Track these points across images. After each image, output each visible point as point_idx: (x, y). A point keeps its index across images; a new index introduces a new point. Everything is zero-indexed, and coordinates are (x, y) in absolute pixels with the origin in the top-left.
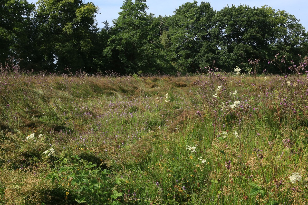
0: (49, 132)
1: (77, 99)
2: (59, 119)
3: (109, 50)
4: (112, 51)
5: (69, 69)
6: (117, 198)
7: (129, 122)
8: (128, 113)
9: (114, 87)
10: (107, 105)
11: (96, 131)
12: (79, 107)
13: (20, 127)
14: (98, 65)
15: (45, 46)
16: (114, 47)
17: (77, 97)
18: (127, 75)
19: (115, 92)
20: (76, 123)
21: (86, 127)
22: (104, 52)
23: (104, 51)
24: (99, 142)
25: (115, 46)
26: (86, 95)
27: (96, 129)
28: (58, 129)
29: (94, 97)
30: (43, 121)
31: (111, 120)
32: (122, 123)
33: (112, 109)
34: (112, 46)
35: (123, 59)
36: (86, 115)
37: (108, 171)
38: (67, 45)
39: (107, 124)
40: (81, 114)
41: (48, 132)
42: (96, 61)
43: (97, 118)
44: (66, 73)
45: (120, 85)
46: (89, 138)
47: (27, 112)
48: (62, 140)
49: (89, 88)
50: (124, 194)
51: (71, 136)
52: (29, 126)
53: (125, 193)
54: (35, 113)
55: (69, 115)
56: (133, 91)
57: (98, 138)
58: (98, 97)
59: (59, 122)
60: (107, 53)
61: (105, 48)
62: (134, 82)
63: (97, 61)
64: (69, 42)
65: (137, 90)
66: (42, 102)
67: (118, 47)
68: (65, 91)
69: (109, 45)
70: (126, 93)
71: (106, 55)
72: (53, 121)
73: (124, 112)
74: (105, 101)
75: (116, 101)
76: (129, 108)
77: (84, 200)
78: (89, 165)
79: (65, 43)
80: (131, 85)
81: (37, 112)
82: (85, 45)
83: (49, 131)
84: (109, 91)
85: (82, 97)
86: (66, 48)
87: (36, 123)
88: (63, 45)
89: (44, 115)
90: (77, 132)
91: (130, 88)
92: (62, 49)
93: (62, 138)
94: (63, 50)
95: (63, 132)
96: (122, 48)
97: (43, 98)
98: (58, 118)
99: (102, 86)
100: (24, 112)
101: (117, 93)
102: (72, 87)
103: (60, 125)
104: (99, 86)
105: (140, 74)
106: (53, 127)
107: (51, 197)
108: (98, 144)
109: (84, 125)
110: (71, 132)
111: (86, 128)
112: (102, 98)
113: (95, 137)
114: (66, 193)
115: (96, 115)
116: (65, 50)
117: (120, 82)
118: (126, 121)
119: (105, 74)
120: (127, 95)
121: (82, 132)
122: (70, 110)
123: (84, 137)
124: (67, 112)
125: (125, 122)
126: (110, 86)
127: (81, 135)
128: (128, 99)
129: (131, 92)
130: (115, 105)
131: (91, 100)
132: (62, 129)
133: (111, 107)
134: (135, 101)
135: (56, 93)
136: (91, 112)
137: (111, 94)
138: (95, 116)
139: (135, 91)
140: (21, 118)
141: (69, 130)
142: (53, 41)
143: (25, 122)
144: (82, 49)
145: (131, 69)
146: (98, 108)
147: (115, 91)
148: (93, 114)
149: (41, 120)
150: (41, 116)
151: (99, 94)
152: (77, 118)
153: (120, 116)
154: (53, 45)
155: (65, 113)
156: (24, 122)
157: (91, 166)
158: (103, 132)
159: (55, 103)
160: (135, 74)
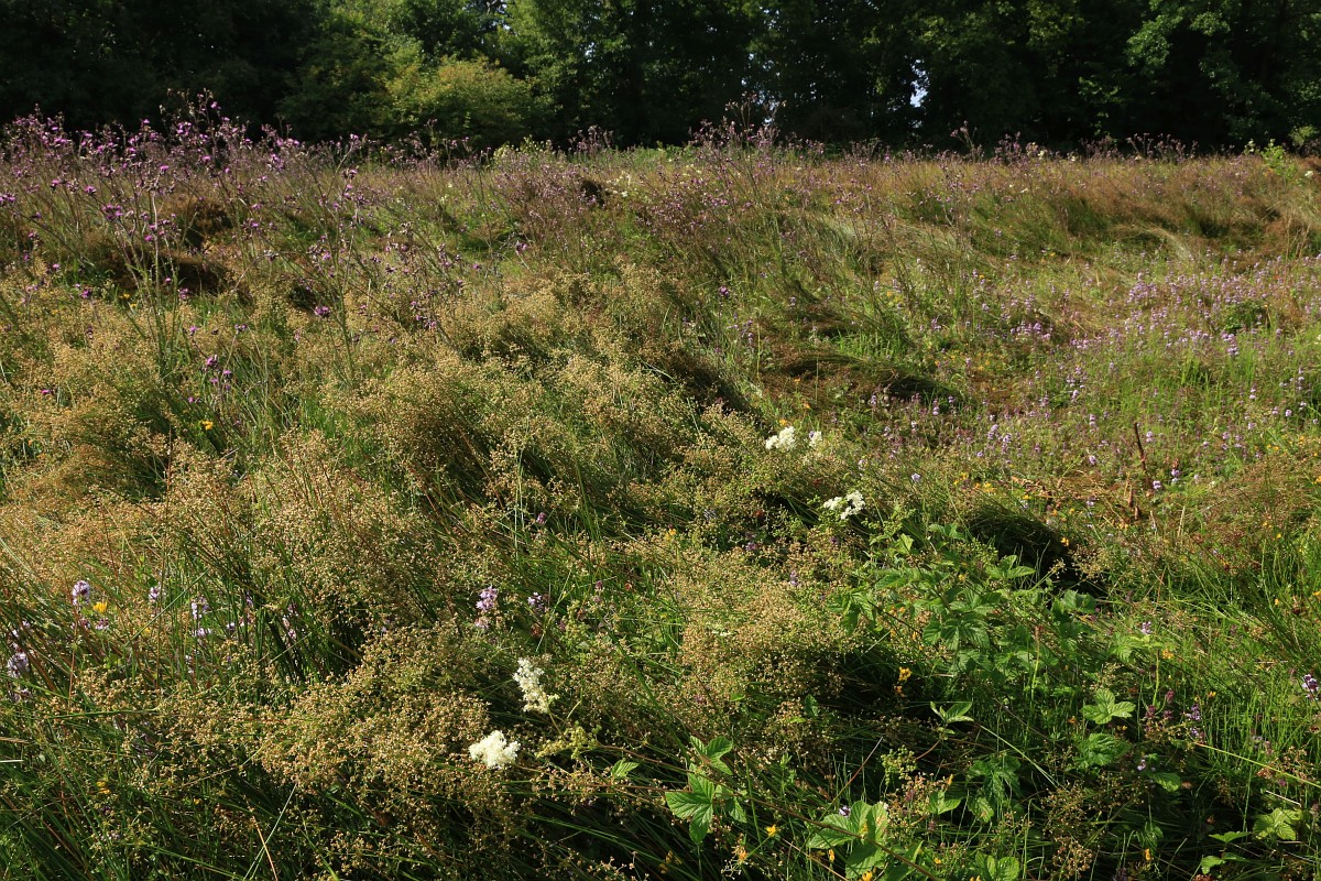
0: (866, 401)
1: (993, 261)
2: (913, 346)
3: (1155, 37)
4: (1169, 39)
5: (970, 132)
6: (1108, 719)
7: (1218, 373)
8: (1216, 333)
9: (1163, 210)
10: (1121, 292)
11: (1063, 405)
12: (999, 297)
13: (763, 373)
14: (1102, 108)
15: (880, 33)
16: (1181, 22)
17: (994, 252)
18: (1232, 150)
19: (1163, 233)
20: (981, 368)
21: (1022, 386)
22: (1131, 46)
23: (1131, 41)
24: (1069, 456)
25: (1185, 14)
26: (1033, 246)
27: (1060, 399)
28: (905, 387)
29: (1065, 256)
30: (849, 354)
31: (1133, 361)
32: (1183, 380)
33: (1145, 309)
34: (1173, 13)
35: (1219, 74)
36: (1023, 334)
37: (1082, 599)
38: (970, 26)
39: (1110, 378)
40: (1005, 327)
41: (863, 401)
42: (1090, 87)
43: (1072, 351)
44: (959, 147)
45: (1190, 199)
46: (1026, 438)
47: (792, 316)
48: (919, 435)
49: (1046, 215)
50: (1147, 708)
51: (953, 422)
52: (795, 370)
53: (1149, 703)
54: (820, 320)
55: (955, 330)
56: (1255, 226)
57: (1067, 439)
58: (1085, 255)
59: (910, 359)
60: (1146, 49)
61: (1138, 27)
62: (1265, 185)
63: (1095, 89)
64: (979, 12)
65: (1277, 225)
66: (851, 275)
67: (1200, 17)
68: (945, 230)
69: (1158, 12)
70: (1216, 237)
71: (1143, 59)
72: (887, 354)
73: (1195, 328)
74: (1114, 273)
75: (1165, 275)
76: (1223, 310)
77: (965, 715)
78: (1005, 568)
79: (963, 17)
80: (1249, 199)
81: (829, 314)
82: (1049, 19)
83: (867, 397)
84: (1136, 228)
85: (1015, 252)
86: (963, 39)
87: (820, 361)
88: (954, 25)
89: (854, 330)
90: (981, 405)
91: (1239, 216)
92: (949, 44)
93: (917, 426)
94: (954, 47)
95: (922, 403)
96: (1221, 20)
97: (856, 258)
98: (906, 344)
99: (1106, 204)
100: (784, 312)
101: (1173, 237)
102: (976, 209)
103: (912, 374)
104: (1095, 205)
105: (1302, 142)
106: (884, 379)
107: (842, 681)
108: (1067, 463)
109: (1012, 377)
110: (956, 404)
111: (1021, 390)
112: (1104, 259)
113: (1055, 435)
114: (899, 671)
115: (1067, 335)
116: (959, 45)
117: (1196, 186)
118: (1203, 369)
119: (1125, 150)
120: (1221, 246)
121: (1001, 406)
122: (959, 312)
123: (1008, 429)
124: (945, 320)
125: (1198, 375)
126: (1143, 204)
127: (995, 419)
128: (1224, 266)
129: (1245, 234)
130: (1158, 290)
131: (1051, 266)
132: (919, 390)
133: (1140, 300)
134: (1258, 279)
135: (909, 236)
136: (1046, 323)
137: (1147, 242)
138: (1062, 338)
139: (1262, 230)
140: (767, 340)
141: (946, 396)
142: (914, 12)
143: (781, 356)
144: (1035, 40)
145: (1258, 118)
146: (1081, 304)
147: (1165, 226)
148: (1054, 330)
149: (842, 348)
150: (844, 332)
151: (1091, 243)
152: (984, 347)
153: (1176, 343)
154: (911, 26)
155: (940, 321)
156: (777, 353)
157: (1009, 571)
158: (1090, 411)
159: (899, 279)
160: (1275, 144)
